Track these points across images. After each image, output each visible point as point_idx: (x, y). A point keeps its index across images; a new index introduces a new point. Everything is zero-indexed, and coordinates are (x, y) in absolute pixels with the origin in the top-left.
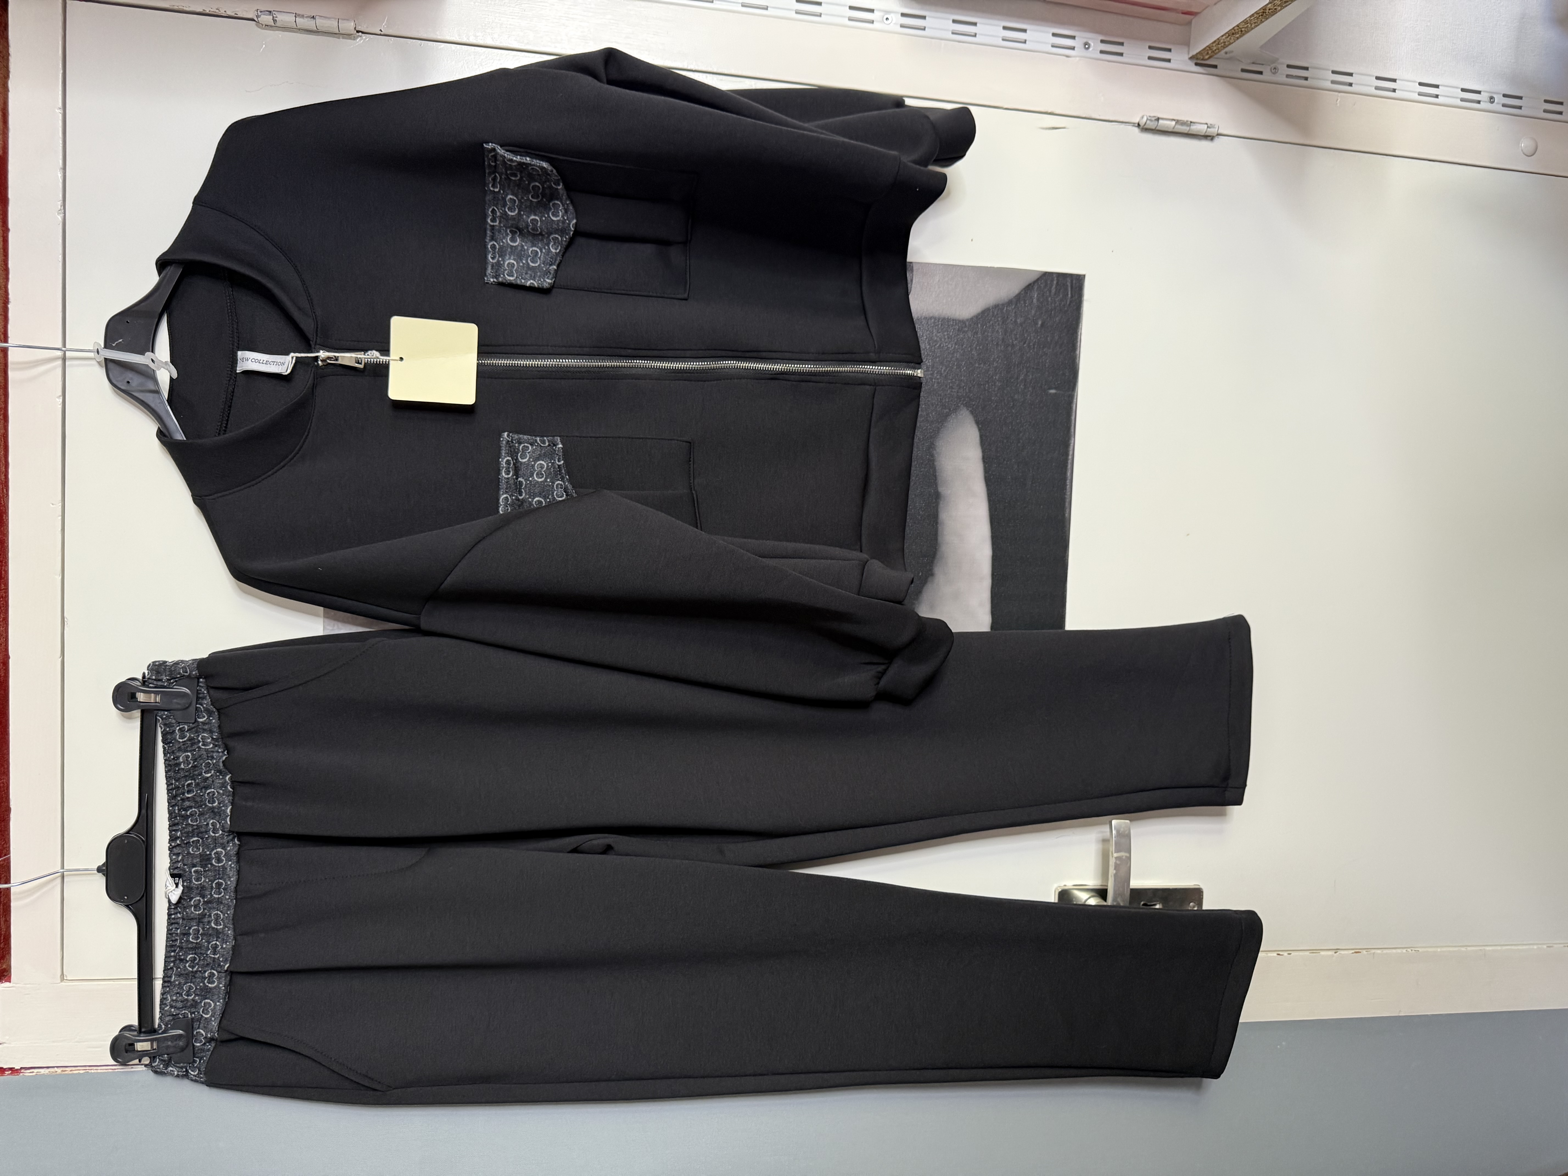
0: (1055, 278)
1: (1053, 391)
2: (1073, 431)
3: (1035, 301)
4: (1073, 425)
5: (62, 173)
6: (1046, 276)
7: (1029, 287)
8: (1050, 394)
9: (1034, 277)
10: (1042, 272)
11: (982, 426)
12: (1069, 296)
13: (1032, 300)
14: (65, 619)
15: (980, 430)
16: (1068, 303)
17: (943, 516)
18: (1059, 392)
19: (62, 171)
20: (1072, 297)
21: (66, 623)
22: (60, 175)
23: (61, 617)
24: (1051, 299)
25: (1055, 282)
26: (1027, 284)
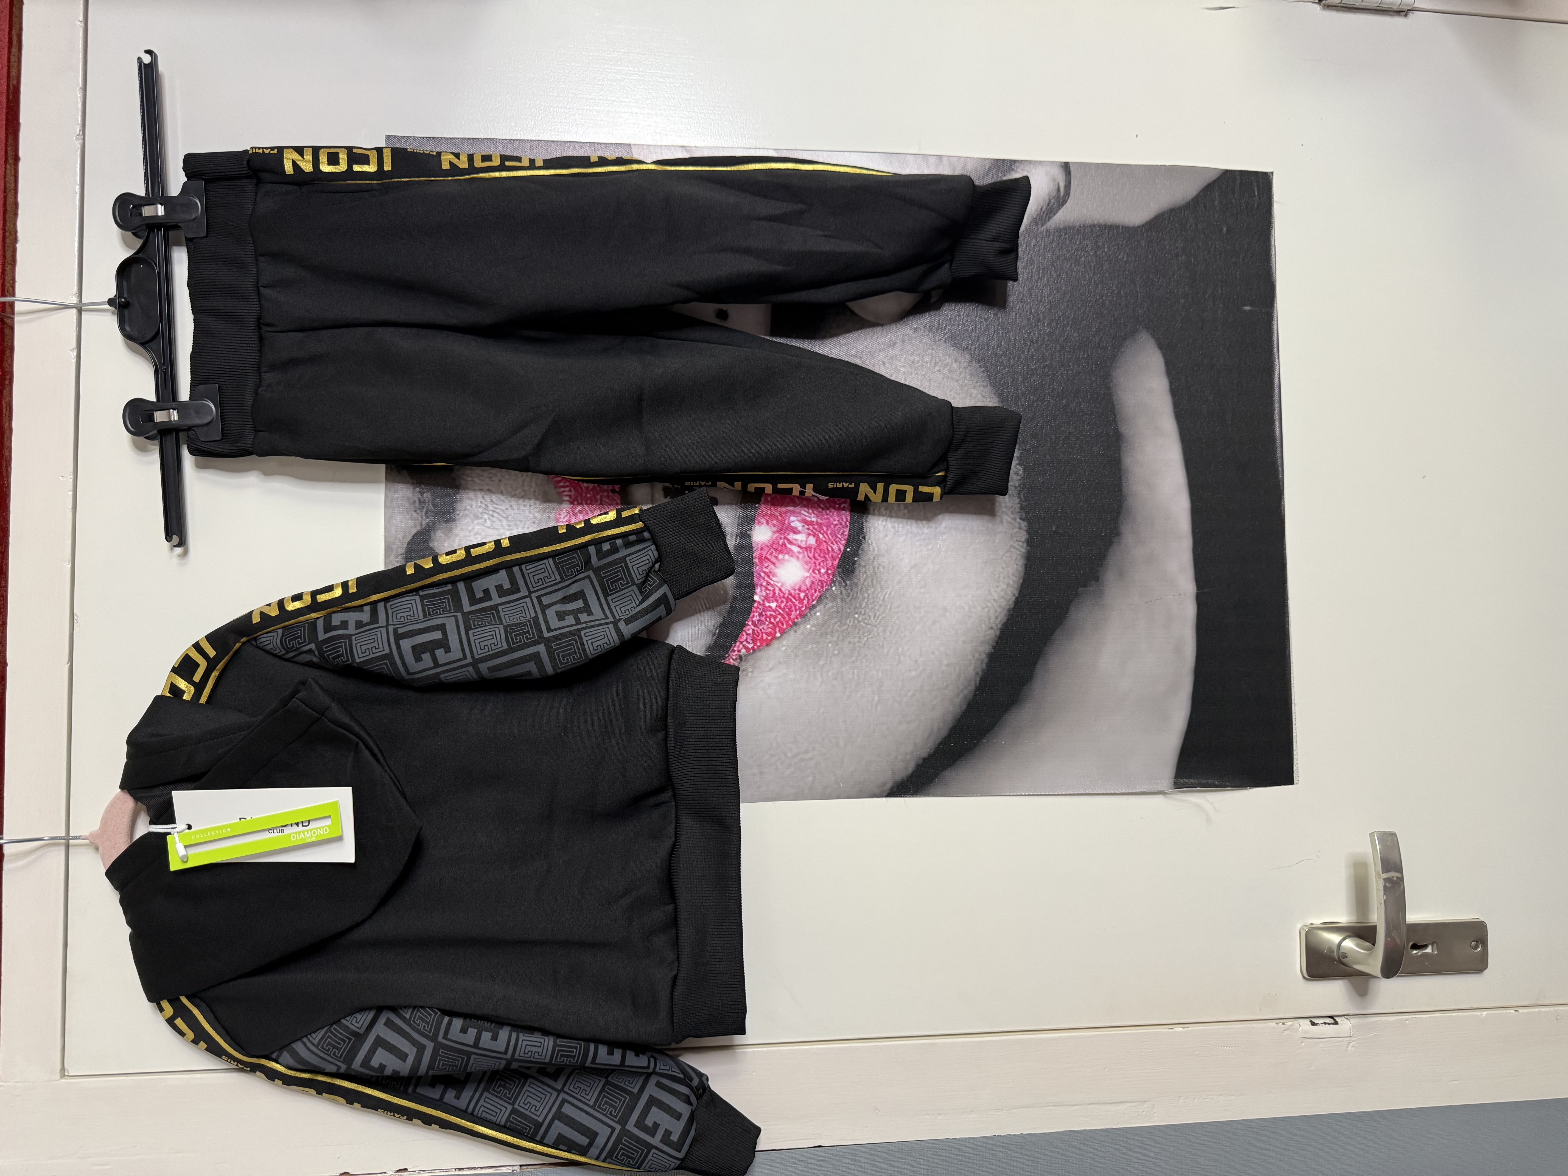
0: (1238, 177)
1: (1247, 308)
2: (1276, 354)
3: (1216, 203)
4: (1275, 346)
5: (82, 95)
6: (1228, 175)
7: (1209, 188)
8: (1245, 311)
9: (1213, 177)
10: (1222, 170)
11: (1167, 349)
12: (1257, 197)
13: (1214, 202)
14: (75, 617)
15: (1164, 356)
16: (1256, 205)
17: (1128, 461)
18: (1255, 309)
19: (81, 91)
20: (1260, 198)
21: (75, 621)
22: (79, 95)
23: (70, 613)
24: (1236, 201)
25: (1238, 182)
26: (1205, 184)
